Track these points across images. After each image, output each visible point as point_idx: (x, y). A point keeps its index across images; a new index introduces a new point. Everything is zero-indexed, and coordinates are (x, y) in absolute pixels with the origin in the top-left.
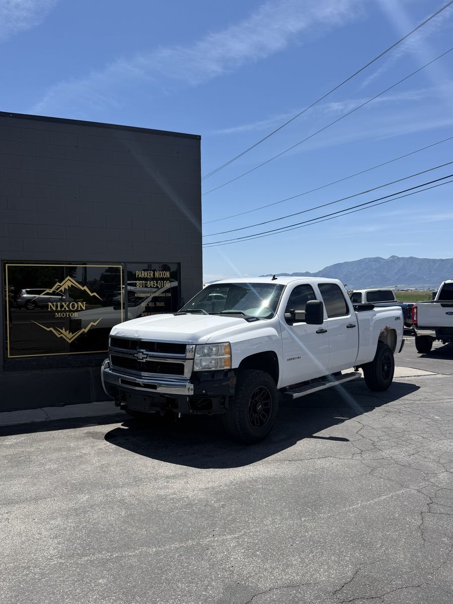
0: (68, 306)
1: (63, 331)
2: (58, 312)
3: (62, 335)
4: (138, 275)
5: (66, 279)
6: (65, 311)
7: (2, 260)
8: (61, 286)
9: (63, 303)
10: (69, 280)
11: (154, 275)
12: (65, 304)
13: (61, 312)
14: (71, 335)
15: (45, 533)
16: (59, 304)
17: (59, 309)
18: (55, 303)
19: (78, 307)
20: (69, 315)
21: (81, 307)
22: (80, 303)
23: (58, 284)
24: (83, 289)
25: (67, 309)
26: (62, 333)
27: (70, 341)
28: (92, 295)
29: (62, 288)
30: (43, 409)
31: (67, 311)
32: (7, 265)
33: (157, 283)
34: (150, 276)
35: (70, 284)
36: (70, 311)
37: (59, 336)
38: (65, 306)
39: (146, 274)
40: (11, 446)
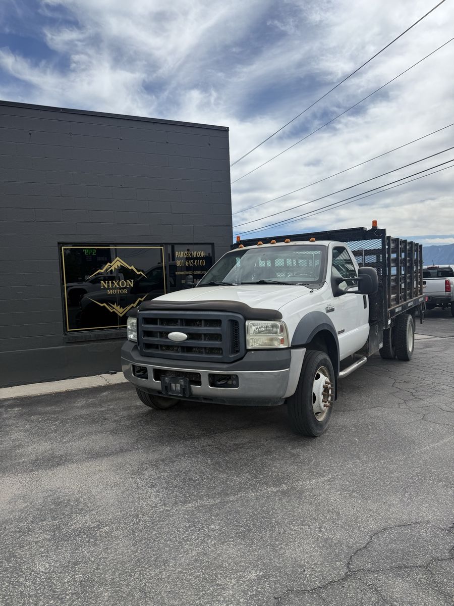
0: (118, 284)
1: (115, 306)
2: (110, 289)
3: (114, 310)
4: (178, 256)
5: (116, 260)
6: (116, 288)
7: (59, 243)
8: (111, 266)
9: (114, 281)
10: (118, 260)
11: (191, 254)
12: (116, 282)
13: (112, 289)
14: (121, 310)
15: (141, 483)
16: (110, 282)
17: (110, 287)
18: (107, 282)
19: (127, 285)
20: (119, 292)
21: (129, 285)
22: (128, 281)
23: (109, 264)
24: (130, 268)
25: (118, 286)
26: (114, 308)
27: (121, 315)
28: (138, 273)
29: (113, 268)
30: (101, 375)
31: (118, 288)
32: (63, 248)
33: (194, 262)
34: (188, 255)
35: (119, 264)
36: (120, 288)
37: (111, 311)
38: (116, 284)
39: (184, 254)
40: (83, 407)
